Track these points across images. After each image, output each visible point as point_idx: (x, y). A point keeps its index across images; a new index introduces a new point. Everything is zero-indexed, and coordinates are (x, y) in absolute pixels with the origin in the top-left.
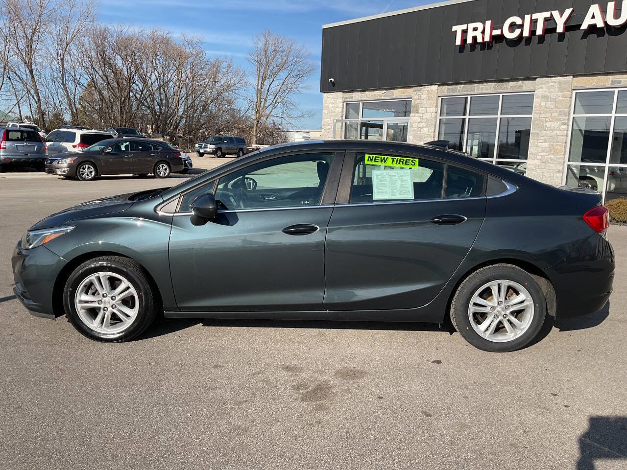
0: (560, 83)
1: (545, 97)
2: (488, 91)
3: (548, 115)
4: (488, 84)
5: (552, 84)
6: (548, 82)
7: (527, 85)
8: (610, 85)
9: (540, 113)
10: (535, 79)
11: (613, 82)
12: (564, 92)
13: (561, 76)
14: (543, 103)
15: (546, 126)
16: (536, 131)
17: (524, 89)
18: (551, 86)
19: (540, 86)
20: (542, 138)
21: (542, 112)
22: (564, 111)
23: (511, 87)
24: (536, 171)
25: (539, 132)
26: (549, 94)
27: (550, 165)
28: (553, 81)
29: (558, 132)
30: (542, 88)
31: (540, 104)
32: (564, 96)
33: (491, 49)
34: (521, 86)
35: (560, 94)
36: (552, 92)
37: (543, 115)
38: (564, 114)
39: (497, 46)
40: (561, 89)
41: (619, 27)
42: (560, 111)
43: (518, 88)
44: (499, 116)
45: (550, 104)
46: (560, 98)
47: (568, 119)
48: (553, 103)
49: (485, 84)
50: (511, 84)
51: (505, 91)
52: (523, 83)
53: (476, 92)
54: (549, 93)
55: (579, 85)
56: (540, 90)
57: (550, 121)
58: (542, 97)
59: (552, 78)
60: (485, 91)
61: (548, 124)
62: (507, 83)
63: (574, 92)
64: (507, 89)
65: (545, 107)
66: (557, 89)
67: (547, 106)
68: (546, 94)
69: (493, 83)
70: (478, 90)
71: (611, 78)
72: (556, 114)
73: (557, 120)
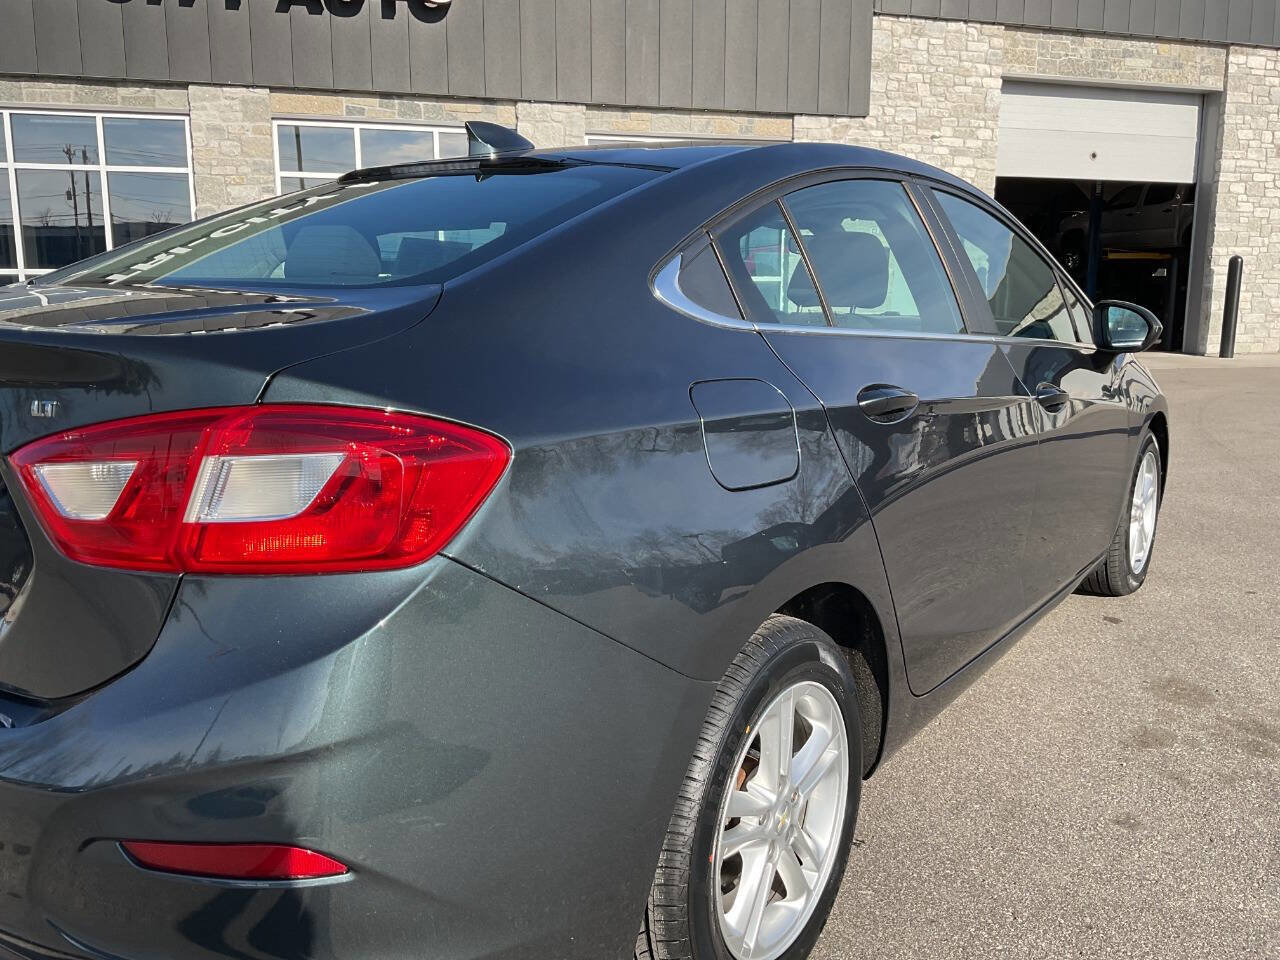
0: (244, 101)
1: (214, 130)
2: (64, 103)
3: (229, 170)
4: (59, 85)
5: (228, 102)
6: (215, 97)
7: (167, 98)
8: (345, 117)
9: (211, 165)
10: (184, 85)
11: (349, 111)
12: (257, 121)
13: (244, 86)
14: (215, 144)
15: (229, 194)
16: (208, 204)
17: (159, 106)
18: (225, 106)
19: (198, 104)
21: (214, 163)
22: (262, 162)
23: (123, 98)
26: (224, 124)
28: (228, 95)
30: (204, 108)
31: (207, 145)
32: (258, 130)
34: (148, 99)
35: (247, 124)
36: (229, 120)
37: (217, 171)
38: (262, 169)
40: (248, 117)
42: (255, 163)
43: (145, 104)
44: (103, 168)
45: (229, 146)
46: (250, 134)
47: (272, 179)
48: (236, 143)
49: (49, 84)
50: (122, 91)
51: (108, 107)
52: (153, 92)
53: (26, 102)
54: (224, 121)
55: (283, 110)
56: (201, 113)
57: (238, 184)
58: (208, 129)
59: (225, 89)
60: (51, 103)
62: (111, 89)
63: (276, 123)
64: (113, 103)
65: (220, 153)
66: (240, 115)
67: (224, 149)
68: (217, 122)
69: (73, 86)
70: (32, 96)
71: (344, 100)
72: (247, 170)
73: (252, 182)
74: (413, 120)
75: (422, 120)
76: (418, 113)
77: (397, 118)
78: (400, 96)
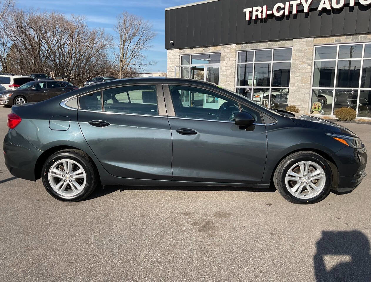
0: (307, 42)
1: (298, 50)
2: (266, 47)
3: (300, 60)
4: (265, 43)
5: (302, 42)
6: (299, 42)
7: (288, 43)
8: (335, 43)
9: (296, 59)
10: (292, 40)
11: (336, 41)
12: (309, 47)
13: (307, 38)
14: (298, 54)
15: (299, 67)
16: (294, 70)
17: (286, 45)
18: (302, 44)
20: (297, 74)
21: (297, 59)
22: (309, 58)
23: (278, 44)
24: (294, 93)
25: (295, 70)
26: (300, 48)
27: (303, 89)
29: (306, 70)
30: (296, 45)
31: (296, 54)
32: (309, 49)
33: (266, 22)
34: (284, 44)
35: (306, 48)
36: (302, 47)
37: (297, 61)
38: (309, 60)
39: (269, 20)
40: (307, 46)
42: (307, 58)
43: (283, 45)
44: (272, 62)
45: (301, 54)
46: (307, 51)
47: (312, 62)
48: (303, 53)
49: (263, 43)
50: (279, 43)
51: (275, 47)
52: (285, 42)
53: (258, 48)
54: (301, 47)
55: (317, 43)
56: (295, 46)
57: (302, 64)
58: (296, 50)
59: (302, 39)
60: (263, 48)
61: (301, 66)
62: (276, 42)
63: (315, 46)
64: (276, 46)
65: (299, 56)
66: (305, 45)
67: (300, 55)
68: (299, 48)
69: (268, 43)
70: (259, 46)
71: (335, 38)
72: (305, 60)
73: (306, 63)
74: (357, 41)
75: (359, 41)
76: (358, 39)
77: (351, 41)
78: (353, 35)
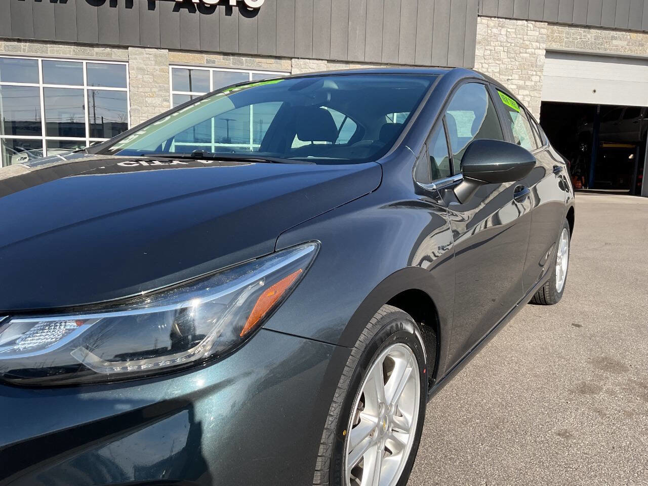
0: (156, 56)
1: (140, 69)
2: (68, 55)
3: (147, 90)
4: (66, 46)
5: (147, 56)
6: (141, 53)
7: (118, 54)
8: (205, 64)
9: (138, 87)
10: (126, 47)
11: (208, 61)
12: (162, 66)
13: (156, 48)
14: (140, 76)
15: (146, 102)
16: (136, 107)
17: (114, 58)
18: (146, 58)
19: (134, 57)
20: (144, 115)
21: (140, 86)
22: (164, 86)
23: (97, 53)
25: (139, 108)
26: (145, 67)
28: (148, 52)
29: (160, 109)
30: (135, 59)
31: (136, 77)
32: (162, 70)
34: (108, 54)
35: (157, 67)
36: (148, 65)
37: (141, 90)
38: (163, 90)
40: (157, 63)
41: (209, 6)
42: (160, 87)
43: (106, 56)
44: (85, 87)
45: (147, 78)
46: (158, 72)
47: (169, 96)
48: (151, 77)
49: (61, 46)
50: (96, 50)
51: (89, 57)
52: (111, 51)
53: (49, 54)
54: (146, 65)
55: (176, 61)
56: (134, 61)
57: (151, 97)
58: (137, 69)
59: (146, 49)
60: (62, 55)
61: (149, 100)
62: (91, 48)
63: (171, 67)
64: (91, 56)
65: (143, 81)
66: (153, 63)
67: (145, 79)
68: (142, 66)
69: (72, 47)
70: (52, 52)
71: (205, 56)
72: (154, 90)
73: (158, 96)
74: (240, 67)
75: (244, 67)
76: (242, 63)
77: (231, 66)
78: (233, 54)
